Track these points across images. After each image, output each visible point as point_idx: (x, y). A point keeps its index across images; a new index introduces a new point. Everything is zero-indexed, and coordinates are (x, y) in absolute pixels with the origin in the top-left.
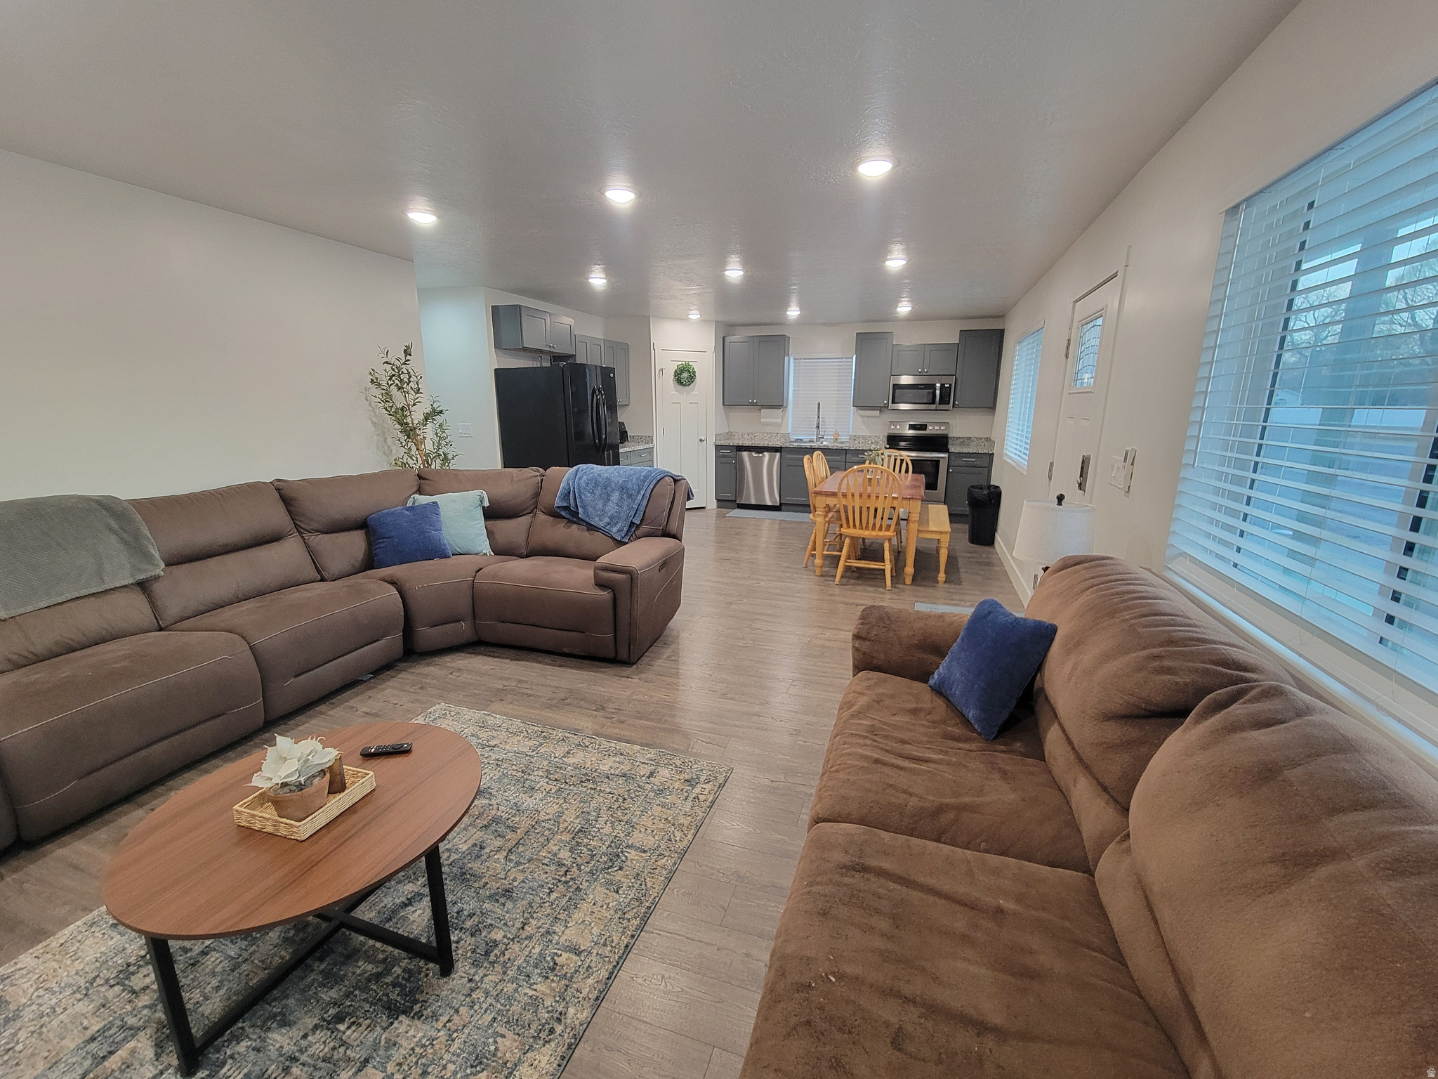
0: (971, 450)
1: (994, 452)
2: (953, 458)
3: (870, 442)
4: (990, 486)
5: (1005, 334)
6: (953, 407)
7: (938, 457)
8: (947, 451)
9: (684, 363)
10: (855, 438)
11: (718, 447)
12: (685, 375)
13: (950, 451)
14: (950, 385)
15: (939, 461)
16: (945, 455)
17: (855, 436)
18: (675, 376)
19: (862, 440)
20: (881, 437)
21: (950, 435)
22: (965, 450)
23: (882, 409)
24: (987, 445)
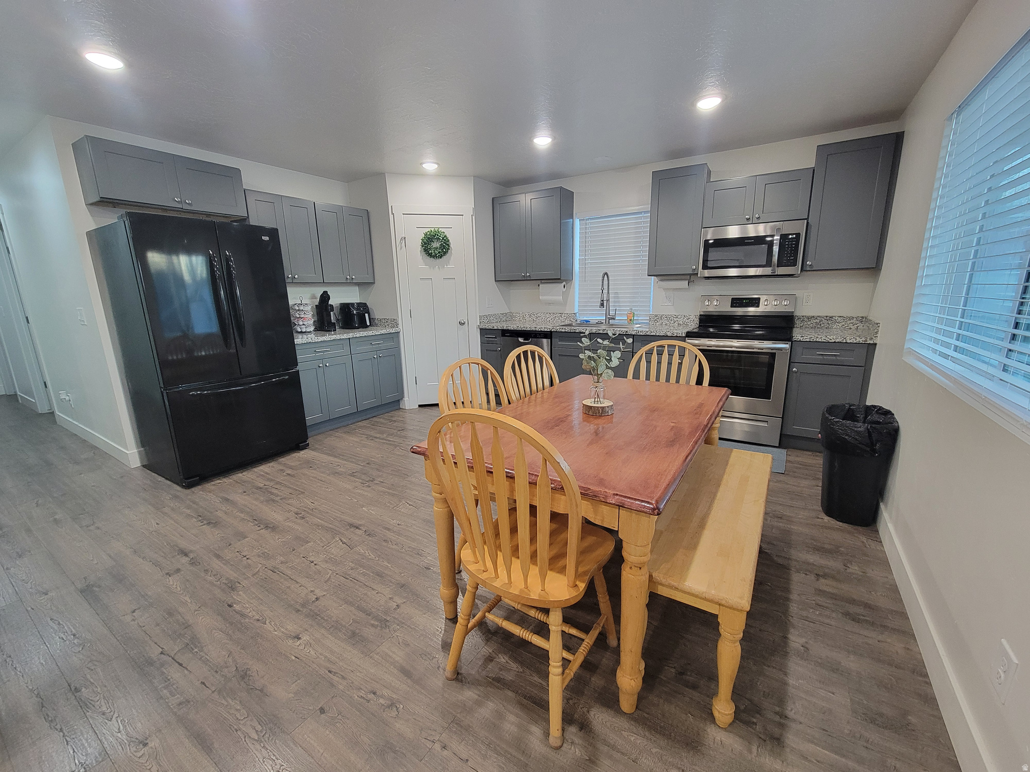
0: (832, 338)
1: (877, 341)
2: (798, 349)
3: (676, 324)
4: (869, 409)
5: (905, 137)
6: (802, 270)
7: (772, 349)
8: (788, 338)
9: (432, 229)
10: (656, 318)
11: (483, 331)
12: (436, 244)
13: (795, 339)
14: (798, 235)
15: (775, 354)
16: (785, 346)
17: (656, 316)
18: (422, 246)
19: (665, 321)
20: (693, 317)
21: (798, 313)
22: (822, 338)
23: (691, 277)
24: (861, 327)
